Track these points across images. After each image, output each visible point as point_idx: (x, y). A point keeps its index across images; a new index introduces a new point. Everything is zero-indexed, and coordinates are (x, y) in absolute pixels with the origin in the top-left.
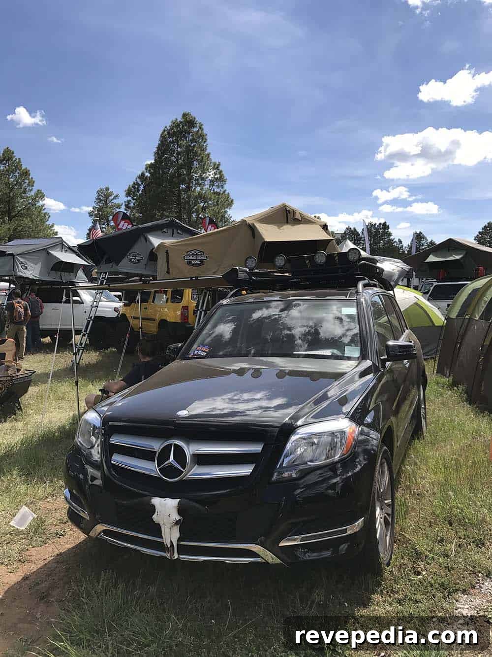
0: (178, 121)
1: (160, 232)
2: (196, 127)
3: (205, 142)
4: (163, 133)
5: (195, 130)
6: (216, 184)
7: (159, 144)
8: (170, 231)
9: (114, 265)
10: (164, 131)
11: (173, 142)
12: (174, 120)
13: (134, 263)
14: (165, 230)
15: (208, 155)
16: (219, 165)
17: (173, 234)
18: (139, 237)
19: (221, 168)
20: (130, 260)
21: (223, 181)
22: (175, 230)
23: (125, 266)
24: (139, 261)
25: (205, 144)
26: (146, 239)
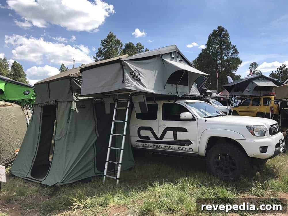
0: (216, 30)
1: (257, 80)
2: (224, 31)
3: (228, 37)
4: (210, 36)
5: (224, 32)
6: (234, 54)
7: (208, 40)
8: (261, 79)
9: (241, 92)
10: (210, 35)
11: (214, 39)
12: (214, 30)
13: (248, 91)
14: (259, 79)
15: (230, 42)
16: (235, 46)
17: (262, 80)
18: (250, 82)
19: (236, 48)
20: (247, 90)
21: (237, 53)
22: (263, 79)
23: (245, 93)
24: (250, 91)
25: (229, 38)
26: (253, 83)
